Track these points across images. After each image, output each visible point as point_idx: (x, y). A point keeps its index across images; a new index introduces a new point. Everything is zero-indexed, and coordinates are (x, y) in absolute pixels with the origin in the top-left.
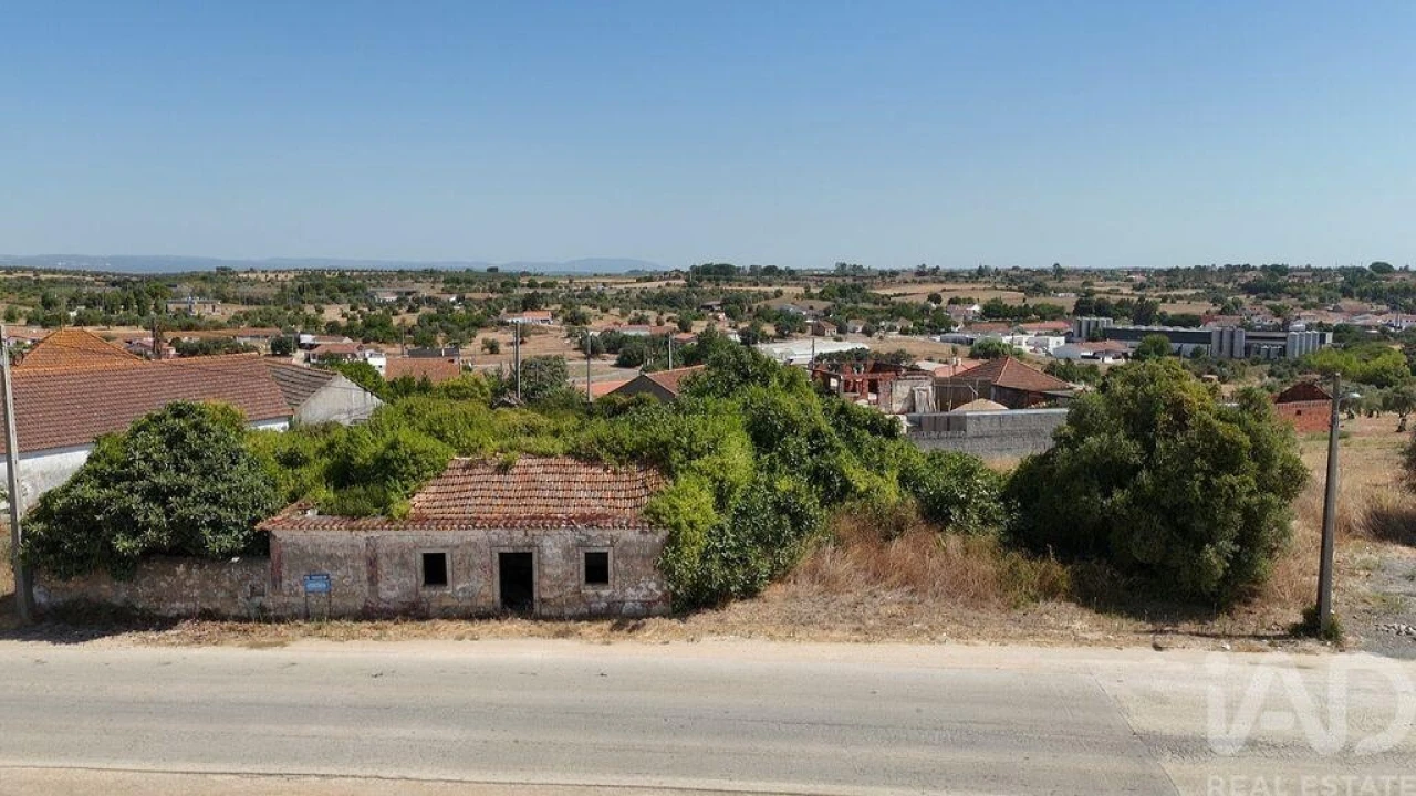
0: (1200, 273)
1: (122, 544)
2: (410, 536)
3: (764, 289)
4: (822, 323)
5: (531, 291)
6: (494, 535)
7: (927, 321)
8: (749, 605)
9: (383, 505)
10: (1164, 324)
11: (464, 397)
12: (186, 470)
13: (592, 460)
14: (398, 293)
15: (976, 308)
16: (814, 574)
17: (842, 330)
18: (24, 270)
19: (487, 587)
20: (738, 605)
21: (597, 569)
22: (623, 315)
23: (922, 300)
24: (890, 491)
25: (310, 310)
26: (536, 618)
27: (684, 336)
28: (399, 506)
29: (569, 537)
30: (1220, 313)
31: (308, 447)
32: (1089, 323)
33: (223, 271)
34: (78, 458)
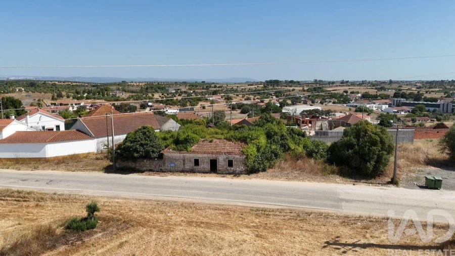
0: (441, 83)
1: (136, 155)
2: (192, 155)
3: (289, 88)
4: (307, 100)
5: (215, 89)
6: (209, 155)
7: (342, 99)
8: (264, 173)
9: (186, 149)
10: (425, 101)
11: (200, 125)
12: (147, 140)
13: (229, 140)
14: (175, 90)
15: (360, 95)
16: (279, 167)
17: (313, 102)
18: (68, 82)
19: (207, 167)
20: (261, 173)
21: (230, 164)
22: (243, 97)
23: (341, 92)
24: (300, 149)
25: (150, 95)
26: (218, 174)
27: (262, 104)
28: (189, 149)
29: (225, 156)
30: (446, 97)
31: (168, 136)
32: (397, 100)
33: (124, 82)
34: (124, 136)
